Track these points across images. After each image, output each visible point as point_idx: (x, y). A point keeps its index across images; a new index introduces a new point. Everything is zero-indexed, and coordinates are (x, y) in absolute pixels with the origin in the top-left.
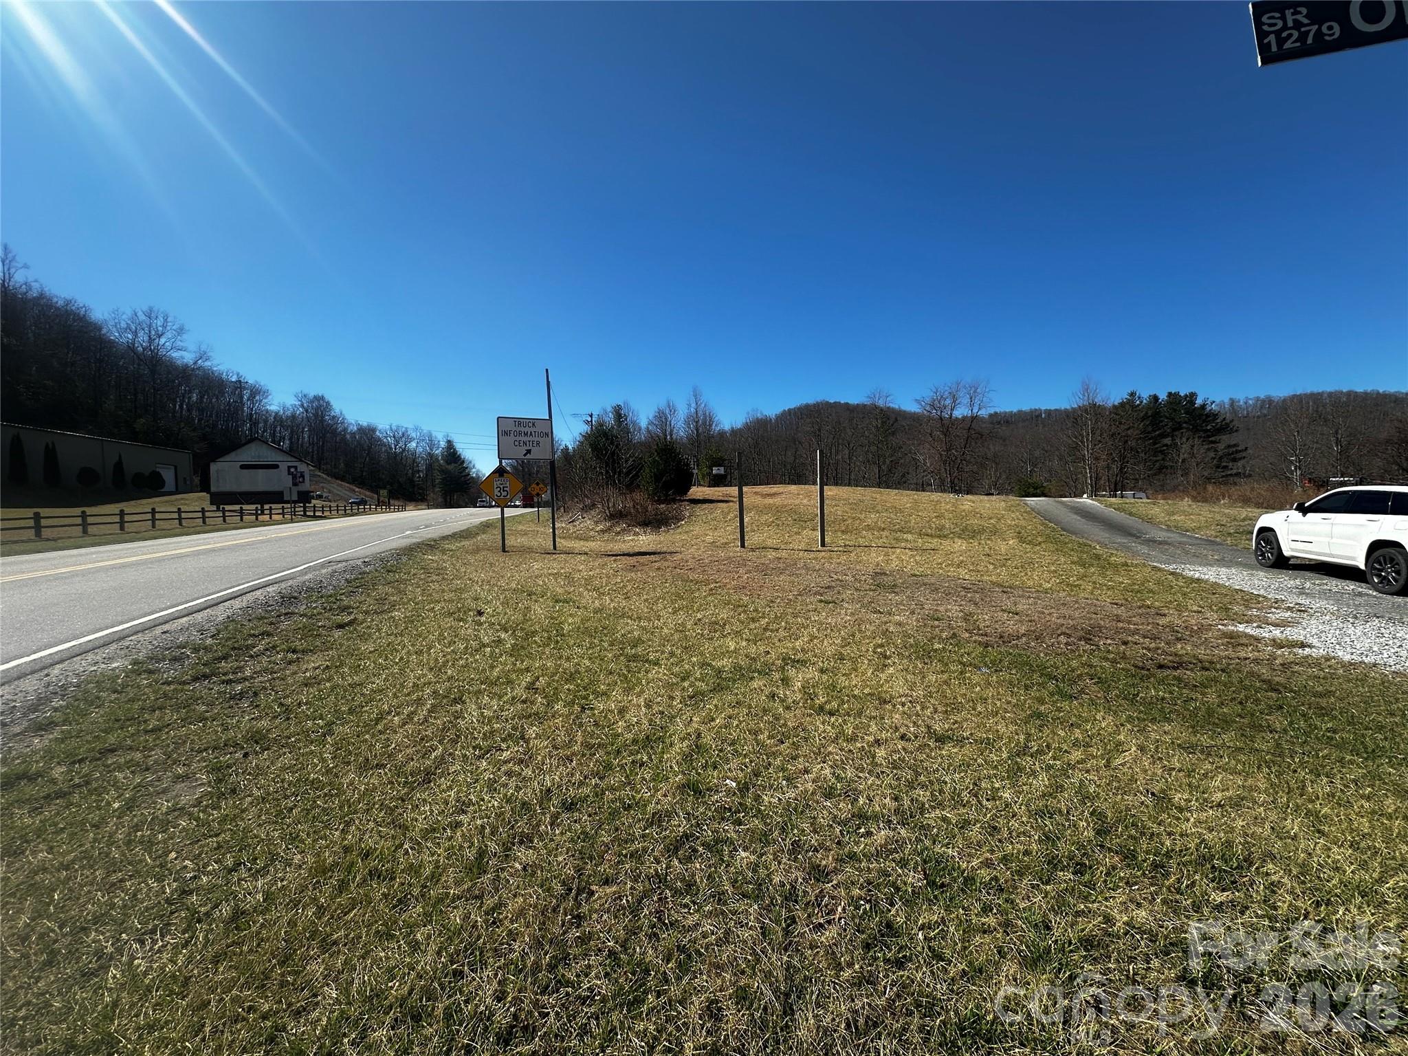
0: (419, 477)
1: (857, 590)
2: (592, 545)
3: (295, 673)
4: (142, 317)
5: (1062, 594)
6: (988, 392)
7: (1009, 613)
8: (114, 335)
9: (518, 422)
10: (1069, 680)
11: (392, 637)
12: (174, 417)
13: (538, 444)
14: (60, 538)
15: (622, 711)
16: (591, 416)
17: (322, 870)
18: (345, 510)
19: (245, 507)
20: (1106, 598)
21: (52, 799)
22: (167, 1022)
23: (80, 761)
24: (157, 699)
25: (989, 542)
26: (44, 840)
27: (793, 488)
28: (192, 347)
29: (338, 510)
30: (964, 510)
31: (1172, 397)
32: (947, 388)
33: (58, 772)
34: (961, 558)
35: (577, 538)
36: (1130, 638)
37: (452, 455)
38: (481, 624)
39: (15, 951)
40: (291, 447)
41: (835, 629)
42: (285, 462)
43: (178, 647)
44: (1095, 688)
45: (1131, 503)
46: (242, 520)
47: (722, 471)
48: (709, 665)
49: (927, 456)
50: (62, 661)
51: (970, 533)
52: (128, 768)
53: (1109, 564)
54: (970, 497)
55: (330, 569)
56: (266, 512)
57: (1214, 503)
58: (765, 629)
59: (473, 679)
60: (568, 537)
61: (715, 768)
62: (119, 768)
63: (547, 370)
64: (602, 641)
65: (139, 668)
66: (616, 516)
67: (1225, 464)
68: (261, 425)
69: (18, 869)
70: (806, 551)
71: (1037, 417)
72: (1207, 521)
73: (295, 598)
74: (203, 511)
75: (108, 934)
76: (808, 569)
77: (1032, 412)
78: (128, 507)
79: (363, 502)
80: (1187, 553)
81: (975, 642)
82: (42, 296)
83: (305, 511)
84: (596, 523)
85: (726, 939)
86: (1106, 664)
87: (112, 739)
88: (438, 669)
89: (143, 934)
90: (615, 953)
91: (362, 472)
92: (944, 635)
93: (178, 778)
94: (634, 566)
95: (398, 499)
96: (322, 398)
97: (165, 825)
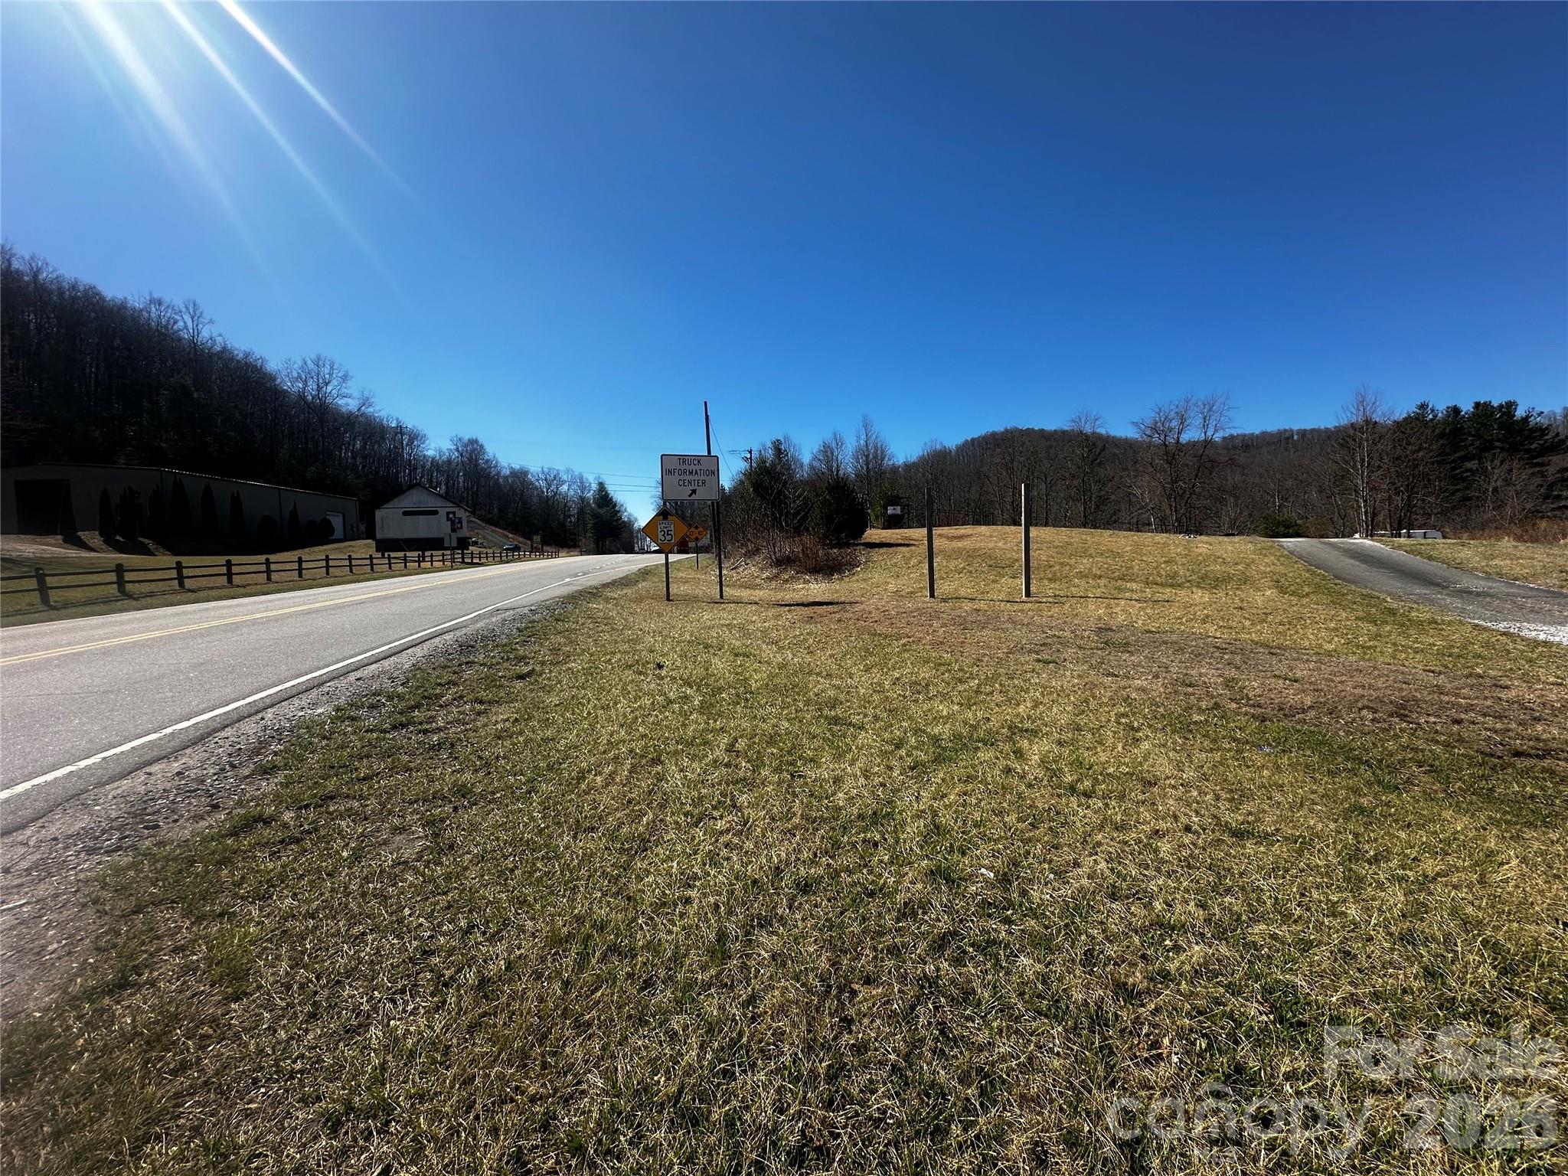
0: (571, 522)
1: (1080, 647)
2: (759, 594)
3: (485, 725)
4: (311, 366)
5: (1352, 658)
6: (1228, 410)
7: (1286, 679)
8: (287, 385)
9: (683, 459)
10: (1388, 766)
11: (574, 690)
12: (340, 464)
13: (704, 483)
14: (249, 585)
15: (837, 780)
16: (750, 452)
17: (557, 941)
18: (501, 557)
19: (409, 554)
20: (1416, 665)
21: (287, 844)
22: (436, 1094)
23: (307, 807)
24: (363, 747)
25: (1238, 593)
26: (287, 886)
27: (983, 529)
28: (356, 394)
29: (494, 557)
30: (1201, 554)
31: (1481, 408)
32: (1172, 407)
33: (288, 816)
34: (1206, 612)
35: (741, 586)
36: (1463, 716)
37: (604, 499)
38: (663, 678)
39: (281, 999)
40: (447, 493)
41: (1061, 694)
42: (444, 508)
43: (374, 695)
44: (1425, 778)
45: (1428, 545)
46: (406, 567)
47: (898, 510)
48: (924, 732)
49: (1145, 490)
50: (272, 706)
51: (1213, 582)
52: (349, 817)
53: (1409, 620)
54: (1204, 538)
55: (499, 617)
56: (427, 559)
57: (1551, 543)
58: (978, 692)
59: (667, 738)
60: (733, 586)
61: (964, 854)
62: (341, 816)
63: (706, 403)
64: (795, 700)
65: (341, 714)
66: (783, 562)
67: (1556, 493)
68: (419, 471)
69: (269, 914)
70: (1008, 601)
71: (1287, 439)
72: (1544, 566)
73: (472, 647)
74: (371, 558)
75: (361, 990)
76: (1014, 623)
77: (1280, 433)
78: (306, 554)
79: (517, 549)
80: (1521, 607)
81: (1246, 714)
82: (224, 350)
83: (463, 558)
84: (762, 569)
85: (1030, 1066)
86: (1437, 749)
87: (331, 785)
88: (629, 726)
89: (394, 993)
90: (900, 1069)
91: (515, 517)
92: (1203, 705)
93: (398, 830)
94: (812, 618)
95: (549, 545)
96: (476, 441)
97: (394, 880)
